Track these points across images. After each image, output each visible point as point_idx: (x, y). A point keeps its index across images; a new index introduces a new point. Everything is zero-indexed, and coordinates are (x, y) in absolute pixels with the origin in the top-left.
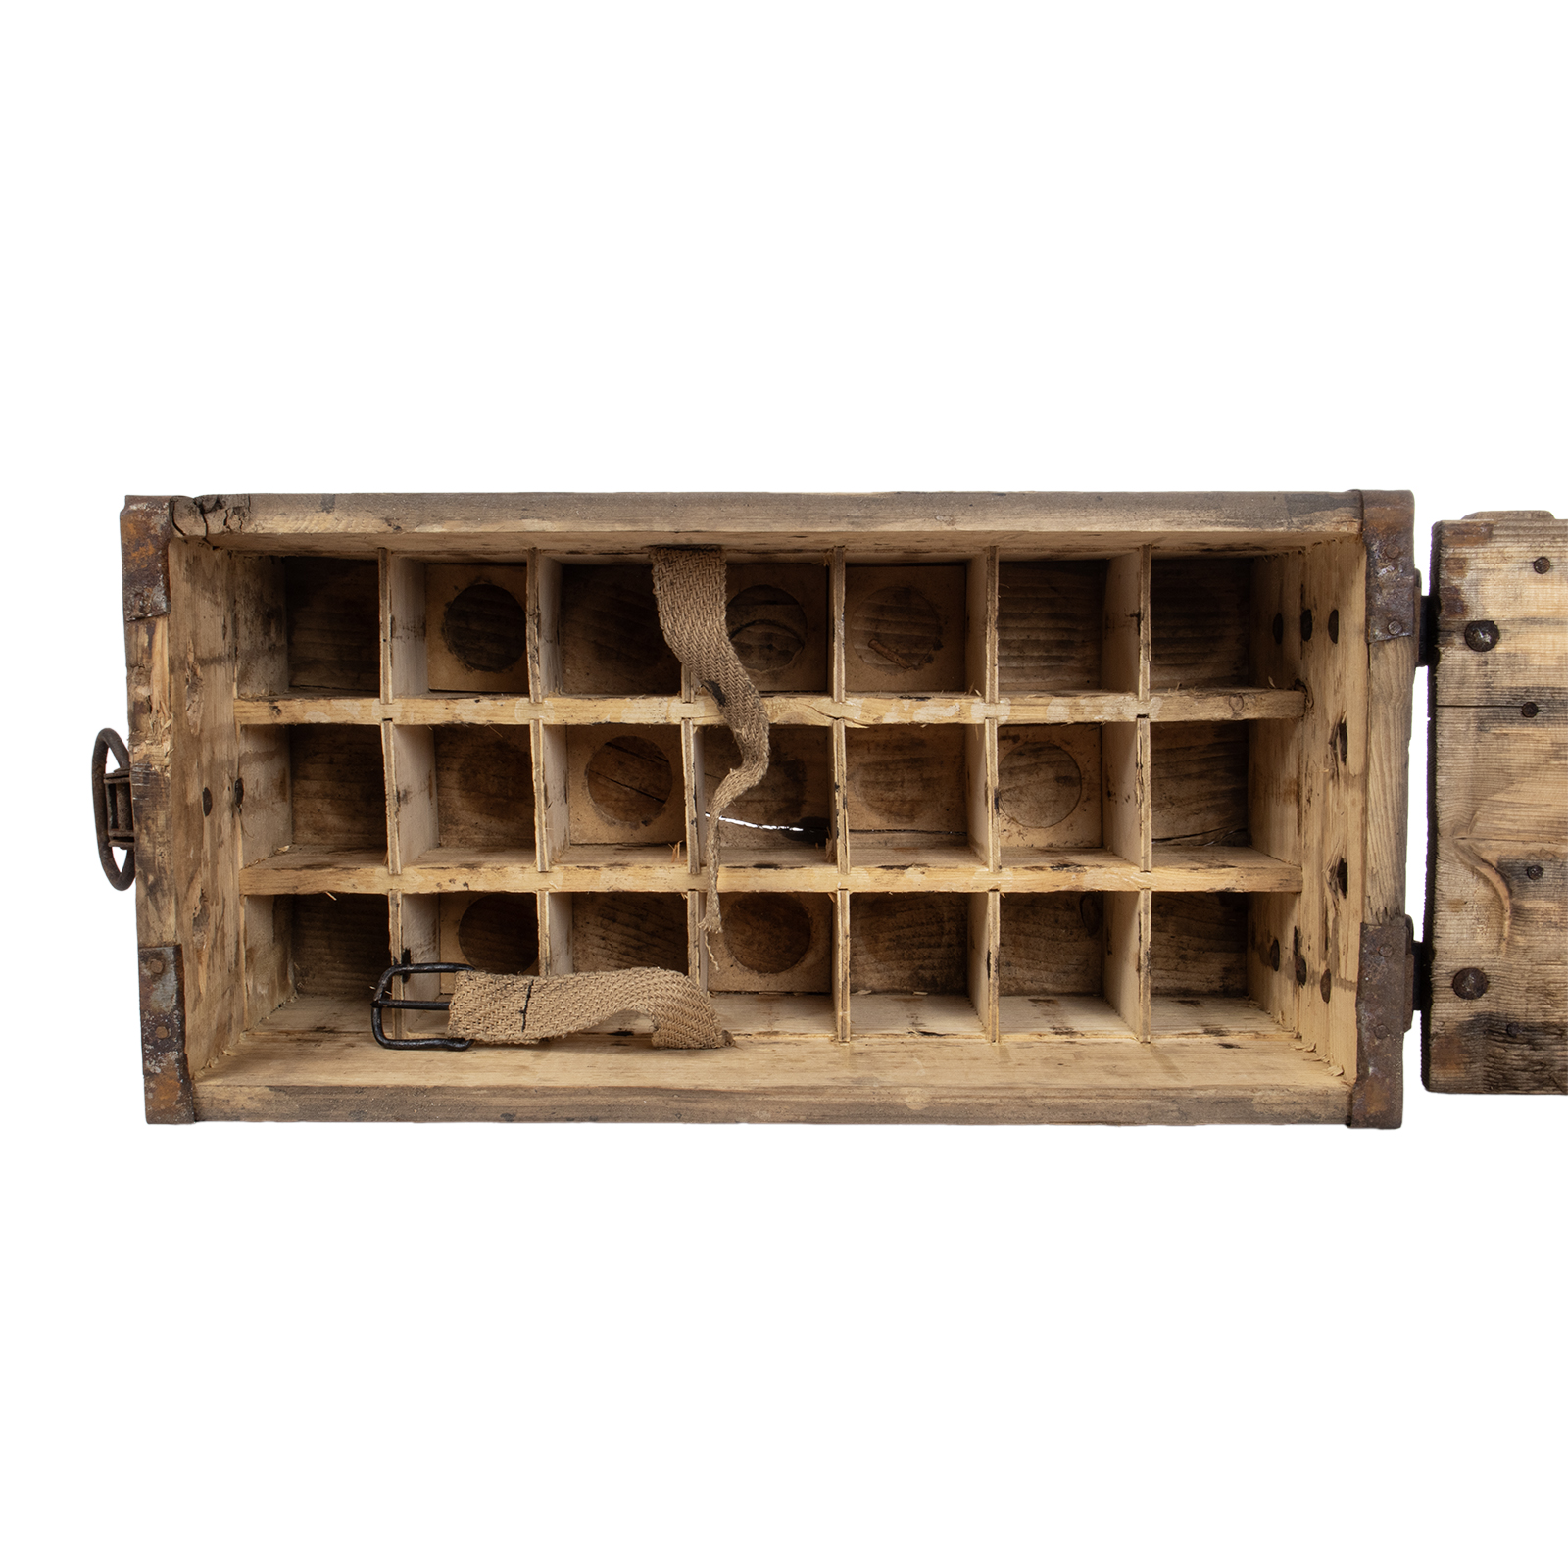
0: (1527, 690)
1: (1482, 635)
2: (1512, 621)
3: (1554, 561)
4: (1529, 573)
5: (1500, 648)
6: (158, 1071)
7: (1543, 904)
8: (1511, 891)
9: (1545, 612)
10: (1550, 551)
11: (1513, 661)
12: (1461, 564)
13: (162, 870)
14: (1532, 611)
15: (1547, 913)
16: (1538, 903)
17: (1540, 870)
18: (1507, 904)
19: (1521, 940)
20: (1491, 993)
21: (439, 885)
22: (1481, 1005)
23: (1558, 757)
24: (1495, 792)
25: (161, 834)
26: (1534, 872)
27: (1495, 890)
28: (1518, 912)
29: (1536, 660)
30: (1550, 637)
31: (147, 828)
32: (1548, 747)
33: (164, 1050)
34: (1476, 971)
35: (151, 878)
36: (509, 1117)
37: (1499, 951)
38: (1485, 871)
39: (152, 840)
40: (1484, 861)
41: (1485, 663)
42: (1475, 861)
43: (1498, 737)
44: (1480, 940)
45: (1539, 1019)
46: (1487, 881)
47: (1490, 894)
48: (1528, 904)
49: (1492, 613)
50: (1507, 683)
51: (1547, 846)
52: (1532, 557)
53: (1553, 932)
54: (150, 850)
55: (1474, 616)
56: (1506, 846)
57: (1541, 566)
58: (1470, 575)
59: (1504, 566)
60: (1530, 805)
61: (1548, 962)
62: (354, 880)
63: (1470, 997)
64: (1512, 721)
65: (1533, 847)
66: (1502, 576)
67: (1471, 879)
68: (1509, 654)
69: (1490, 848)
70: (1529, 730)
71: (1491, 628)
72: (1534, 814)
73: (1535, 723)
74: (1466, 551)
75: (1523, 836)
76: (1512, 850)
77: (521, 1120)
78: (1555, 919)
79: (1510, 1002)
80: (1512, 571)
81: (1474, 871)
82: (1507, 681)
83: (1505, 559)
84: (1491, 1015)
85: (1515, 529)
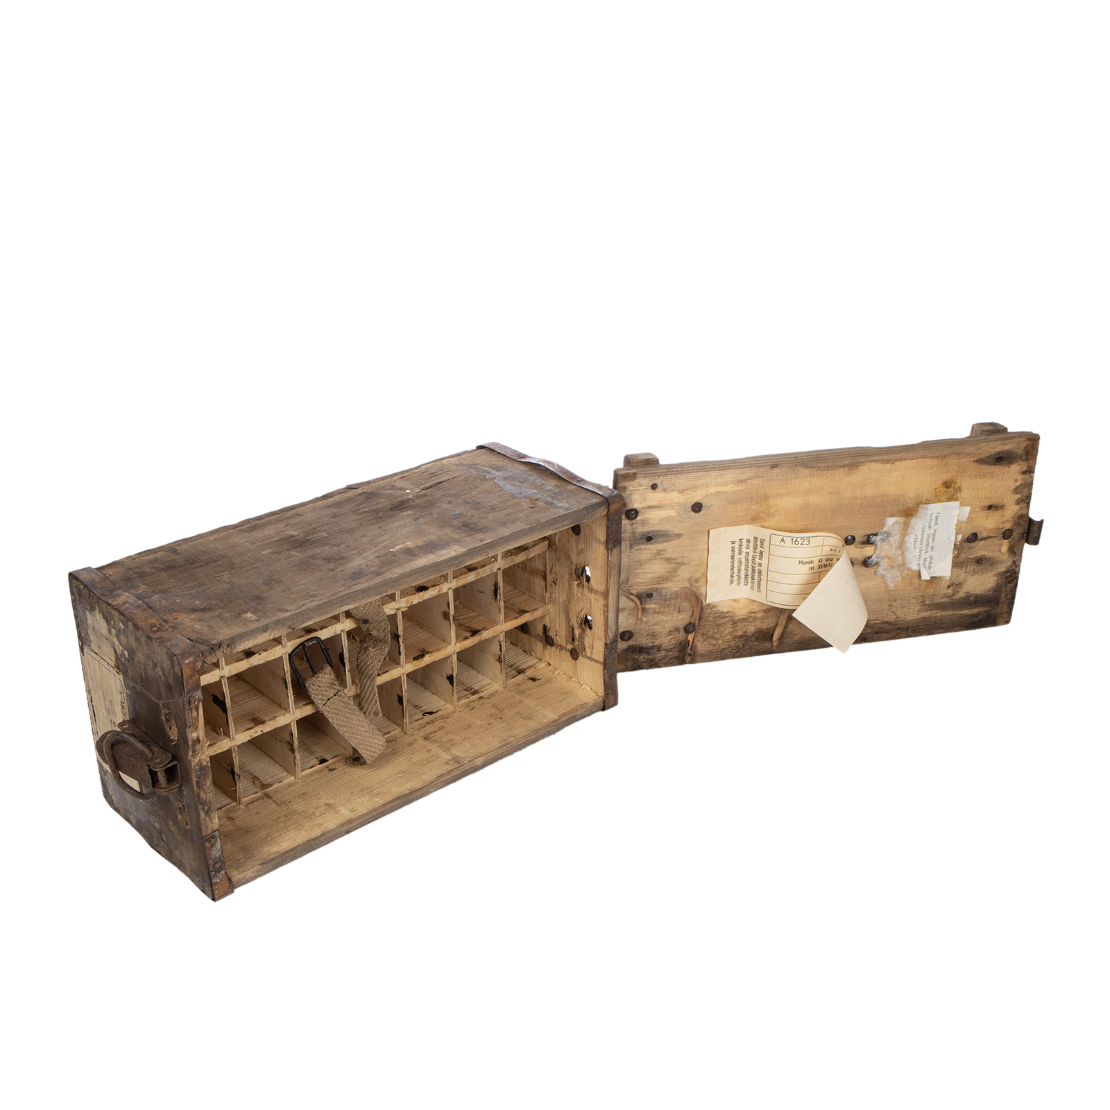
0: (648, 532)
1: (632, 514)
2: (643, 508)
3: (659, 485)
4: (650, 490)
5: (638, 518)
6: (218, 880)
7: (652, 606)
8: (641, 603)
9: (655, 504)
10: (658, 481)
11: (643, 522)
12: (625, 488)
13: (210, 802)
14: (650, 503)
15: (654, 609)
16: (650, 606)
17: (652, 595)
18: (640, 607)
19: (645, 619)
20: (634, 638)
21: (251, 736)
22: (630, 643)
23: (659, 555)
24: (636, 569)
25: (209, 789)
26: (650, 595)
27: (636, 603)
28: (644, 609)
29: (652, 521)
30: (657, 512)
31: (203, 789)
32: (656, 552)
33: (219, 872)
34: (628, 631)
35: (206, 808)
36: (348, 832)
37: (637, 624)
38: (632, 597)
39: (206, 794)
40: (632, 594)
41: (633, 524)
42: (629, 594)
43: (637, 550)
44: (630, 621)
45: (651, 645)
46: (633, 600)
47: (634, 605)
48: (647, 607)
49: (636, 506)
50: (641, 531)
51: (654, 586)
52: (651, 484)
53: (656, 615)
54: (204, 797)
55: (629, 508)
56: (640, 588)
57: (654, 487)
58: (627, 493)
59: (640, 488)
60: (647, 573)
61: (654, 625)
62: (215, 749)
63: (626, 640)
64: (642, 544)
65: (649, 587)
66: (639, 492)
67: (627, 600)
68: (642, 520)
69: (634, 589)
70: (648, 546)
71: (636, 512)
72: (650, 575)
73: (651, 544)
74: (626, 484)
75: (645, 584)
76: (642, 589)
77: (352, 831)
78: (657, 611)
79: (641, 640)
80: (643, 490)
81: (628, 597)
82: (641, 530)
83: (641, 486)
84: (634, 645)
85: (644, 474)
